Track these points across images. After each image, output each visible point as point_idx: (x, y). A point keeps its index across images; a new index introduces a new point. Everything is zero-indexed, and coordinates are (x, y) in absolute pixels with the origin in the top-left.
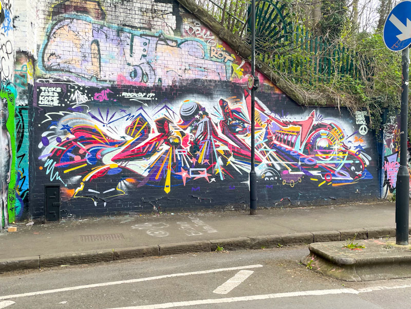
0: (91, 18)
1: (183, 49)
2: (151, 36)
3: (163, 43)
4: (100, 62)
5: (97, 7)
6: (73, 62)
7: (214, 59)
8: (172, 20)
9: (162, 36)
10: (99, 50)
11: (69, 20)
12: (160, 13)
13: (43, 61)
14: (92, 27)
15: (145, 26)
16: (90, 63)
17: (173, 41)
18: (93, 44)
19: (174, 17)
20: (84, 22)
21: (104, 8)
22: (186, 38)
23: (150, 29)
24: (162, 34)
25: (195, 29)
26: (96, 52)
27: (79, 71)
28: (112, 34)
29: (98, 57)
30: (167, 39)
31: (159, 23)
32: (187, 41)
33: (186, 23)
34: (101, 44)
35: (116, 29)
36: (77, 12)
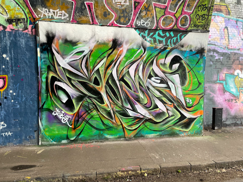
0: (224, 14)
4: (229, 39)
5: (226, 9)
6: (216, 40)
10: (228, 32)
11: (214, 17)
14: (224, 20)
16: (224, 40)
18: (225, 29)
20: (221, 17)
21: (229, 9)
26: (227, 33)
27: (219, 44)
28: (234, 23)
29: (228, 36)
34: (229, 29)
35: (235, 20)
36: (217, 11)
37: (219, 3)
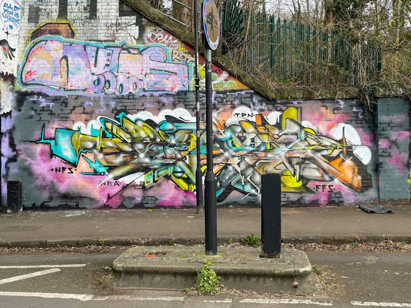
0: (62, 37)
1: (145, 55)
2: (115, 47)
3: (126, 52)
4: (68, 75)
5: (68, 28)
6: (46, 77)
7: (176, 61)
8: (135, 31)
9: (125, 46)
10: (67, 64)
11: (44, 42)
12: (124, 25)
13: (21, 78)
14: (62, 45)
15: (110, 39)
16: (59, 76)
17: (135, 49)
18: (63, 60)
19: (138, 27)
20: (56, 42)
21: (73, 28)
22: (148, 44)
23: (114, 41)
24: (125, 44)
25: (157, 35)
26: (65, 66)
27: (50, 84)
28: (79, 49)
29: (66, 70)
30: (130, 48)
31: (122, 35)
32: (149, 47)
33: (149, 31)
34: (69, 59)
35: (83, 44)
36: (51, 34)
37: (55, 20)
